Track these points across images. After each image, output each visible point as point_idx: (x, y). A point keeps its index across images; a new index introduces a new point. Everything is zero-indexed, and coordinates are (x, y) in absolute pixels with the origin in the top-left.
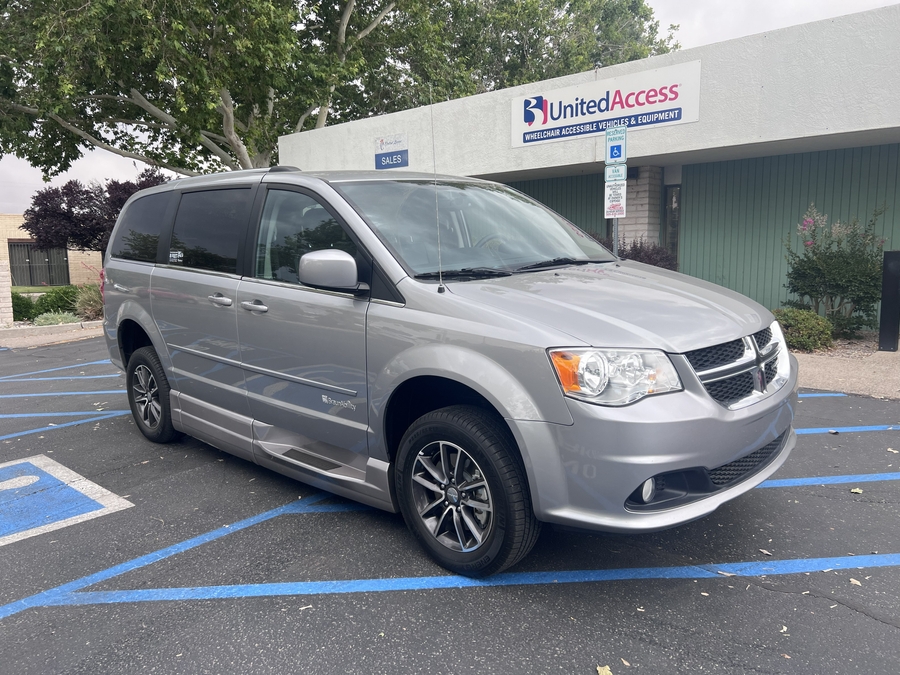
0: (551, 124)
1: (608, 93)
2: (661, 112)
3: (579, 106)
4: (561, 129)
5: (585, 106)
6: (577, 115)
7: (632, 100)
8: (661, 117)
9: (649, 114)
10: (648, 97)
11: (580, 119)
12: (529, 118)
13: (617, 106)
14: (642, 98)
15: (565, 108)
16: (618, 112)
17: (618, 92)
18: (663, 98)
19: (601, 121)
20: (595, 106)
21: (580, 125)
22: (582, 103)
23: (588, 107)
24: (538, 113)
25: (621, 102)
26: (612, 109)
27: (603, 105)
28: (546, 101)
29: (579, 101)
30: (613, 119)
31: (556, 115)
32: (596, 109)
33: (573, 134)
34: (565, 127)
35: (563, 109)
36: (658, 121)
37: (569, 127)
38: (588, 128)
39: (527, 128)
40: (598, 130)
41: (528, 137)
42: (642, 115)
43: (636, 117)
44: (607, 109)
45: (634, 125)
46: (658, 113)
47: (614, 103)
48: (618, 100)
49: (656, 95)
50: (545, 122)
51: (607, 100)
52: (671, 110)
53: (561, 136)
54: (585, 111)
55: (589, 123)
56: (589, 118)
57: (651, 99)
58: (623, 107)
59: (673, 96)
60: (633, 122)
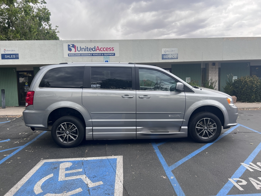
0: (77, 52)
1: (95, 47)
2: (110, 53)
3: (86, 49)
4: (81, 54)
5: (88, 49)
6: (86, 51)
7: (102, 49)
8: (110, 54)
9: (107, 53)
10: (106, 49)
11: (87, 52)
12: (70, 50)
13: (98, 50)
14: (105, 49)
15: (82, 49)
16: (98, 52)
17: (98, 47)
18: (110, 50)
19: (93, 54)
20: (91, 49)
21: (87, 54)
22: (87, 48)
23: (89, 49)
24: (73, 49)
25: (99, 49)
26: (96, 51)
27: (94, 49)
28: (75, 46)
29: (86, 47)
30: (97, 53)
31: (79, 50)
32: (92, 50)
33: (85, 56)
34: (82, 54)
35: (81, 49)
36: (109, 55)
37: (84, 54)
38: (89, 55)
39: (69, 52)
40: (93, 56)
41: (70, 55)
42: (105, 53)
43: (103, 54)
44: (95, 50)
45: (103, 56)
46: (109, 53)
47: (97, 49)
48: (98, 49)
49: (108, 49)
50: (75, 51)
51: (95, 48)
52: (113, 53)
53: (81, 56)
54: (88, 50)
55: (90, 54)
56: (89, 52)
57: (107, 50)
58: (99, 51)
59: (113, 50)
60: (102, 55)
